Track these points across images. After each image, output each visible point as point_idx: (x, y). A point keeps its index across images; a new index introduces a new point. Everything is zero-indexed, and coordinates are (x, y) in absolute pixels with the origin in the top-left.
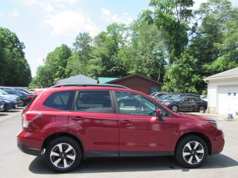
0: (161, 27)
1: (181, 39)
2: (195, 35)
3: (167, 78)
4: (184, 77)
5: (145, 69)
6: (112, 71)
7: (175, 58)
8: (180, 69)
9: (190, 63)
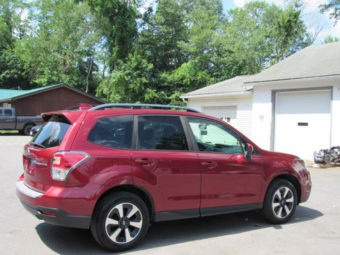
0: (98, 9)
1: (127, 31)
2: (147, 27)
3: (102, 92)
4: (134, 91)
5: (63, 76)
6: (4, 77)
7: (120, 61)
8: (127, 79)
9: (142, 70)
